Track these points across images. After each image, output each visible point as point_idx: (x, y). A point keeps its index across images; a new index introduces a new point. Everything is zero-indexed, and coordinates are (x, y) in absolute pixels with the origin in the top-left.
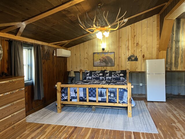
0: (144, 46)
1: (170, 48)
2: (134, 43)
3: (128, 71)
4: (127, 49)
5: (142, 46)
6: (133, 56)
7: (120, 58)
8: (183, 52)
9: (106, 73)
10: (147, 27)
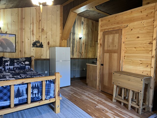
0: (49, 33)
1: (69, 39)
2: (39, 28)
3: (33, 59)
4: (31, 33)
5: (47, 33)
6: (38, 42)
7: (23, 43)
8: (77, 43)
9: (5, 61)
10: (52, 15)
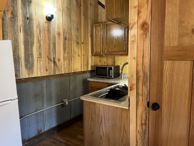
8: (40, 31)
